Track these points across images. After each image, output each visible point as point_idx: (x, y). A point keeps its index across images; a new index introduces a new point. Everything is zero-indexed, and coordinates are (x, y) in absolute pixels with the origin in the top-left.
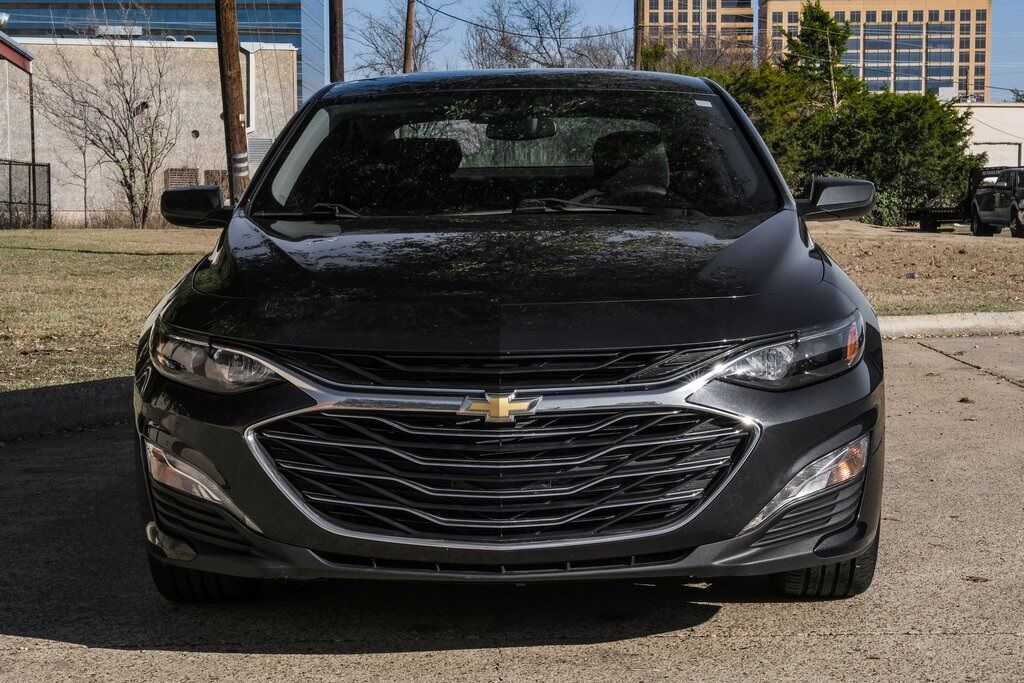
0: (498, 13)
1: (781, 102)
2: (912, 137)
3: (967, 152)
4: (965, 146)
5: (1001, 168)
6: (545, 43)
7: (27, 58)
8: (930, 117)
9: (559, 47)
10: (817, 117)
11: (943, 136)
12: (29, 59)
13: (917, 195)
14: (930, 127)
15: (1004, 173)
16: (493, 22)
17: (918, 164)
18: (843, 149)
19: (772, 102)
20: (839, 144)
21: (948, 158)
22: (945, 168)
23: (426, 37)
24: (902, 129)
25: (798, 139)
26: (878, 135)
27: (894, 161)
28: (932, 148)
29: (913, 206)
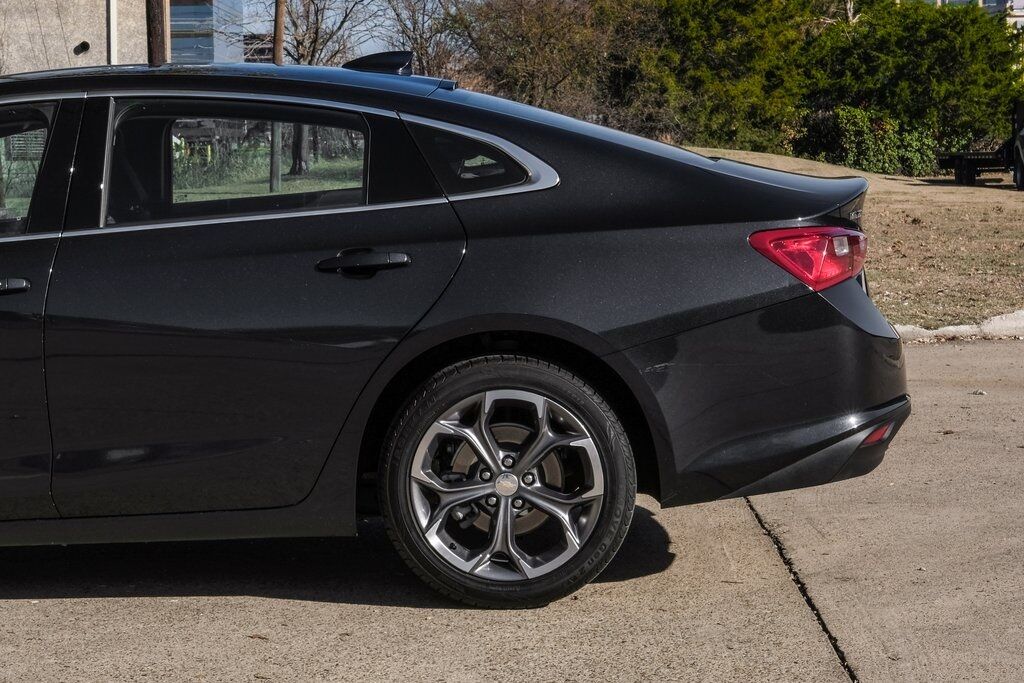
1: (774, 19)
2: (949, 61)
8: (972, 33)
10: (823, 38)
11: (991, 58)
13: (957, 134)
14: (973, 46)
17: (957, 95)
18: (857, 77)
19: (762, 20)
20: (854, 72)
21: (999, 86)
22: (995, 100)
24: (935, 49)
25: (798, 66)
26: (905, 59)
27: (926, 92)
28: (976, 74)
29: (954, 150)
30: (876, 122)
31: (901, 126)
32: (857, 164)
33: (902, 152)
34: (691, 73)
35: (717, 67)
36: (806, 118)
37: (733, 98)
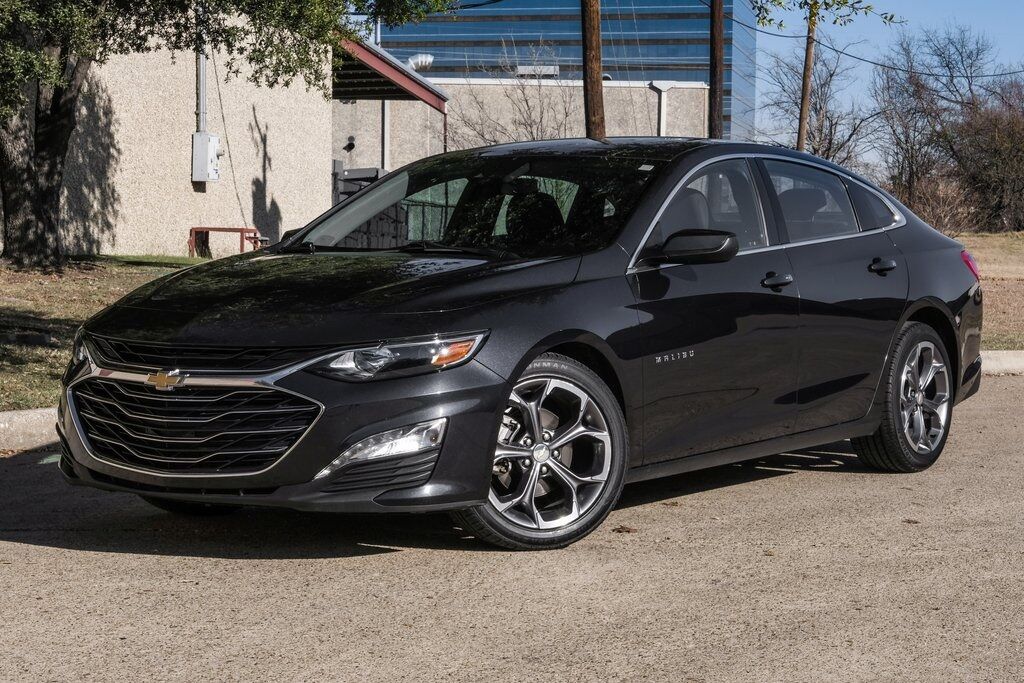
0: (907, 51)
6: (955, 81)
7: (442, 99)
9: (970, 84)
12: (444, 100)
16: (901, 61)
23: (831, 76)
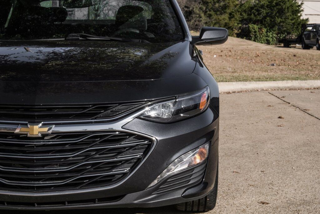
2: (281, 12)
3: (301, 18)
4: (301, 15)
5: (313, 24)
10: (246, 4)
11: (293, 11)
13: (283, 33)
14: (288, 8)
15: (315, 26)
17: (283, 22)
18: (255, 16)
20: (254, 14)
21: (295, 20)
22: (294, 24)
24: (277, 9)
25: (239, 12)
26: (269, 11)
27: (274, 21)
28: (288, 16)
29: (281, 38)
30: (260, 29)
31: (267, 30)
32: (254, 41)
33: (267, 38)
34: (208, 12)
35: (216, 11)
36: (240, 27)
37: (220, 20)
